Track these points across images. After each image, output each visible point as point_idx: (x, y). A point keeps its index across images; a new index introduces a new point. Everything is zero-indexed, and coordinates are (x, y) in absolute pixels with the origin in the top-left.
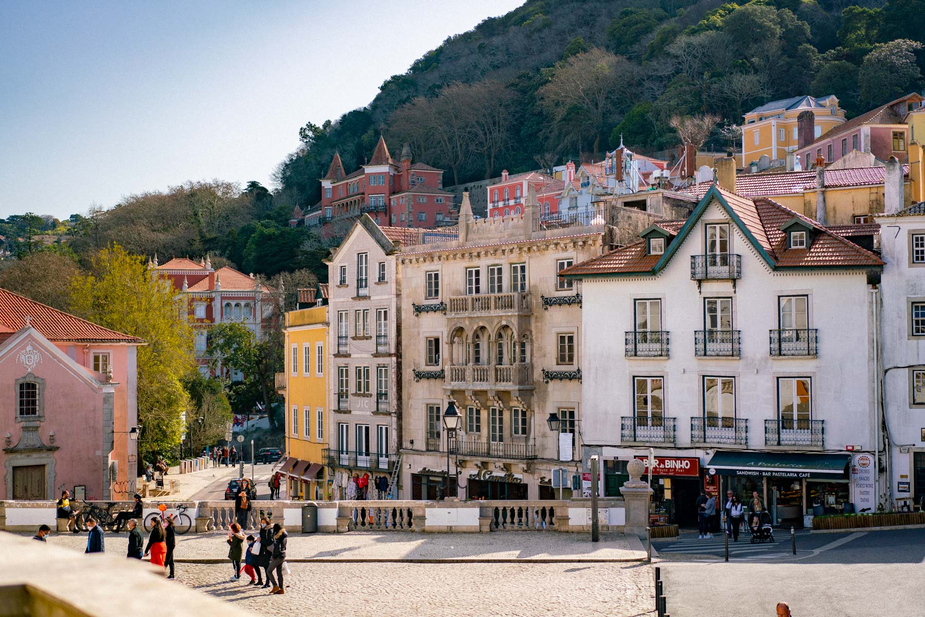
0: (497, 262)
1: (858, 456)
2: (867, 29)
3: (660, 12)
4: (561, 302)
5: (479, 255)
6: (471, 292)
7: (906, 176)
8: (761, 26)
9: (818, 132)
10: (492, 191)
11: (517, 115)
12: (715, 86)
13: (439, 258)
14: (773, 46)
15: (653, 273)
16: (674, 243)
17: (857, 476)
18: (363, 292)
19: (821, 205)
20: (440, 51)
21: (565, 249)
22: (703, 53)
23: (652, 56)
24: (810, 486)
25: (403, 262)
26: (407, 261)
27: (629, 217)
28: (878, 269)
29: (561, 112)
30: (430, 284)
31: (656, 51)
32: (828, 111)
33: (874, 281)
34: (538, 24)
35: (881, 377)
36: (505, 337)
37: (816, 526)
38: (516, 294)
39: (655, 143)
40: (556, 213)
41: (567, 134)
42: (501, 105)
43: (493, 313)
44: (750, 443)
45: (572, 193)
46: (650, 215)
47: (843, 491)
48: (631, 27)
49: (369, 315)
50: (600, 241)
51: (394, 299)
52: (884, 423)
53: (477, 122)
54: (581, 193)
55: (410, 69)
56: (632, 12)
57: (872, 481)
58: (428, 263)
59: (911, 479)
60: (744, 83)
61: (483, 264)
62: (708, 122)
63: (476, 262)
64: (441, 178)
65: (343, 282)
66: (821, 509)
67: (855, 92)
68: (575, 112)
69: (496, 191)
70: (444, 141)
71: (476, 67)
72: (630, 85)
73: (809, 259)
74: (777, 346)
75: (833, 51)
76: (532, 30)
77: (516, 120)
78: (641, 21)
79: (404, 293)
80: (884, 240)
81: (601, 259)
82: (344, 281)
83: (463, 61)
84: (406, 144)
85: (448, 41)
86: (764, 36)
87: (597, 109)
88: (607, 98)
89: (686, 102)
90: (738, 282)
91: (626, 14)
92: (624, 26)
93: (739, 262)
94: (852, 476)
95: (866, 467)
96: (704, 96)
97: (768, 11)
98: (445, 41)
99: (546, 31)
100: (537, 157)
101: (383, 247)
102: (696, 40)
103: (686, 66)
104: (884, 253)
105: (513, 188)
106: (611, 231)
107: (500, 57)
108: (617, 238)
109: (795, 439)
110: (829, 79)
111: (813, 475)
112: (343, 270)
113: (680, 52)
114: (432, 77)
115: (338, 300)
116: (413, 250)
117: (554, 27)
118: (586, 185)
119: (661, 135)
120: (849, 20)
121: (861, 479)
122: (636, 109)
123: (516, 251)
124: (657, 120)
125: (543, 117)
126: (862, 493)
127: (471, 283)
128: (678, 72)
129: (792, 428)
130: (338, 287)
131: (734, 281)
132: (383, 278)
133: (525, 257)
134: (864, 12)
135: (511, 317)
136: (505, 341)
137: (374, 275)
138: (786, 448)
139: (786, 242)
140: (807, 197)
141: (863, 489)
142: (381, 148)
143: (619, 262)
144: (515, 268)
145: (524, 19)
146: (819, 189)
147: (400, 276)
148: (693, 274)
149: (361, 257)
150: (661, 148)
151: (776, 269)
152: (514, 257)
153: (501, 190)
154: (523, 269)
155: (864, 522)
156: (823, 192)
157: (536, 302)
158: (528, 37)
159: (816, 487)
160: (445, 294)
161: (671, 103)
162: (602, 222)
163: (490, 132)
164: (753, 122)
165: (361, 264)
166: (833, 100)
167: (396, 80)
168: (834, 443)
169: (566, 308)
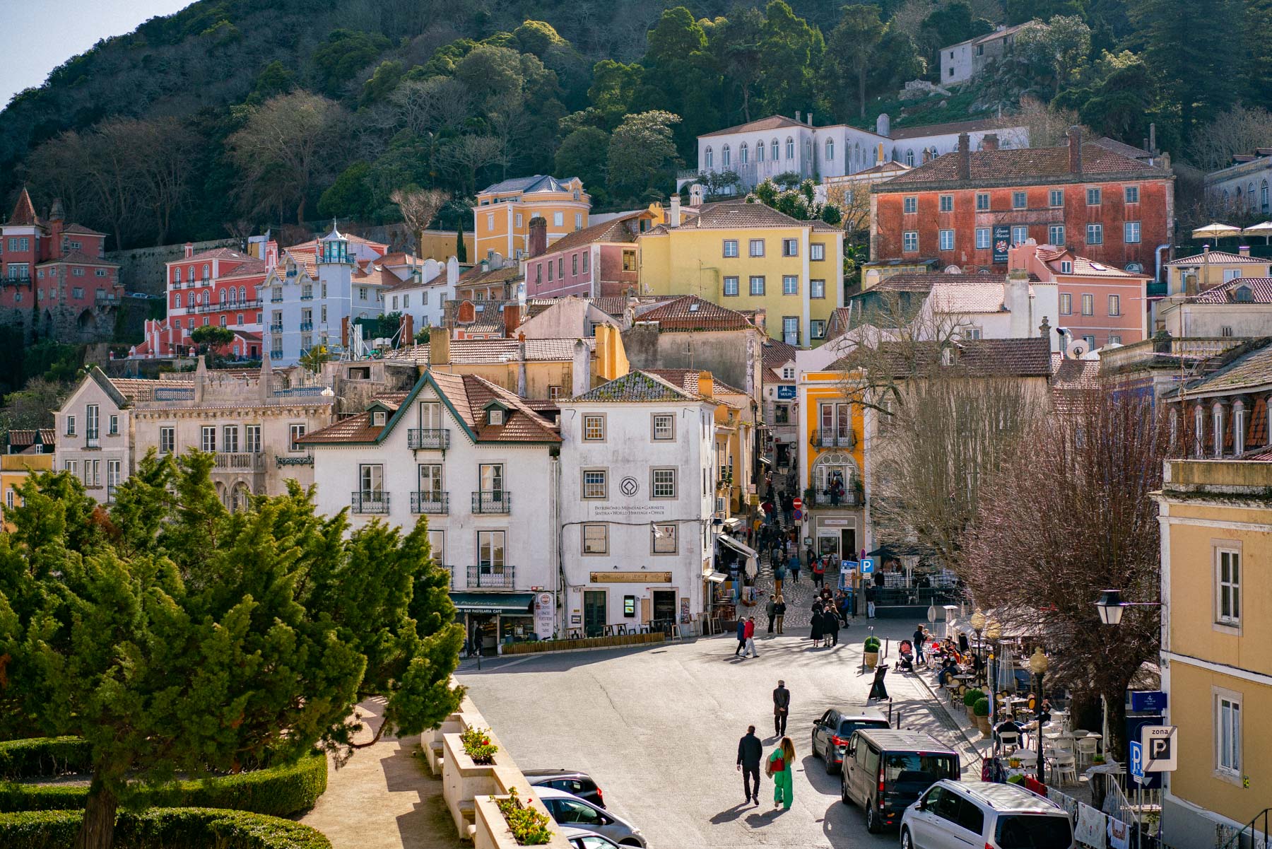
0: (233, 422)
1: (541, 596)
2: (622, 88)
3: (381, 38)
4: (293, 462)
5: (215, 416)
6: (206, 448)
7: (593, 352)
8: (500, 74)
9: (552, 237)
10: (172, 269)
11: (199, 164)
12: (444, 148)
13: (175, 415)
14: (515, 101)
15: (376, 443)
16: (395, 416)
17: (540, 611)
18: (92, 443)
19: (522, 375)
20: (89, 57)
21: (298, 415)
22: (432, 105)
23: (370, 101)
24: (504, 620)
25: (137, 417)
26: (141, 416)
27: (355, 388)
28: (557, 445)
29: (257, 171)
30: (165, 440)
31: (377, 95)
32: (570, 195)
33: (555, 453)
34: (222, 36)
35: (559, 531)
36: (240, 493)
37: (504, 653)
38: (252, 454)
39: (373, 216)
40: (254, 300)
41: (265, 196)
42: (178, 149)
43: (230, 470)
44: (455, 585)
45: (275, 282)
46: (373, 384)
47: (528, 623)
48: (343, 54)
49: (99, 466)
50: (329, 411)
51: (127, 451)
52: (561, 568)
53: (148, 171)
54: (286, 284)
55: (49, 80)
56: (345, 35)
57: (551, 615)
58: (162, 419)
59: (581, 613)
60: (479, 147)
61: (219, 423)
62: (435, 198)
63: (212, 421)
64: (102, 243)
65: (71, 432)
66: (512, 639)
67: (604, 165)
68: (275, 172)
69: (179, 270)
70: (104, 193)
71: (139, 86)
72: (343, 138)
73: (504, 435)
74: (478, 505)
75: (582, 113)
76: (215, 42)
77: (198, 170)
78: (356, 48)
79: (138, 446)
80: (563, 421)
81: (331, 428)
82: (73, 431)
83: (122, 77)
84: (57, 200)
85: (101, 45)
86: (507, 89)
87: (302, 166)
88: (315, 153)
89: (410, 166)
90: (447, 452)
91: (338, 36)
92: (335, 52)
93: (448, 435)
94: (536, 611)
95: (547, 604)
96: (432, 160)
97: (510, 56)
98: (95, 45)
99: (233, 48)
100: (228, 226)
101: (115, 401)
102: (424, 87)
103: (411, 118)
104: (562, 432)
105: (199, 267)
106: (339, 402)
107: (174, 78)
108: (345, 407)
109: (491, 582)
110: (577, 147)
111: (504, 611)
112: (71, 421)
113: (404, 101)
114: (81, 97)
115: (65, 449)
116: (147, 406)
117: (245, 43)
118: (292, 274)
119: (380, 207)
120: (602, 77)
121: (544, 613)
122: (352, 170)
123: (252, 414)
124: (376, 187)
125: (234, 172)
126: (543, 625)
127: (206, 440)
128: (402, 125)
129: (489, 572)
130: (66, 436)
131: (444, 451)
132: (115, 430)
133: (260, 420)
134: (619, 68)
135: (247, 474)
136: (240, 495)
137: (105, 427)
138: (484, 589)
139: (486, 418)
140: (511, 368)
141: (544, 622)
142: (24, 205)
143: (347, 432)
144: (250, 430)
145: (204, 24)
146: (521, 363)
147: (133, 429)
148: (410, 444)
149: (92, 410)
150: (381, 221)
151: (477, 442)
152: (249, 419)
153: (185, 269)
154: (258, 430)
155: (541, 648)
156: (524, 365)
157: (270, 461)
158: (210, 53)
159: (509, 621)
160: (180, 449)
161: (393, 167)
162: (332, 394)
163: (165, 184)
164: (487, 203)
165: (92, 415)
166: (576, 183)
167: (29, 95)
168: (522, 586)
169: (298, 467)
